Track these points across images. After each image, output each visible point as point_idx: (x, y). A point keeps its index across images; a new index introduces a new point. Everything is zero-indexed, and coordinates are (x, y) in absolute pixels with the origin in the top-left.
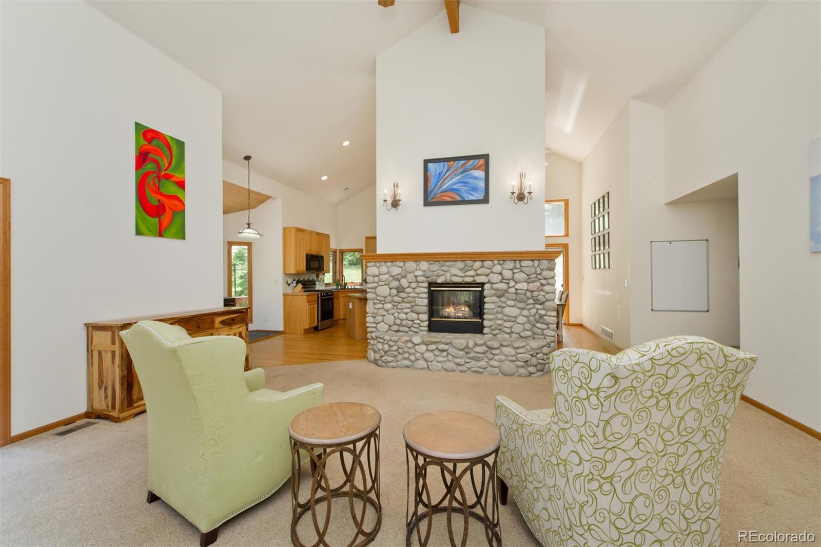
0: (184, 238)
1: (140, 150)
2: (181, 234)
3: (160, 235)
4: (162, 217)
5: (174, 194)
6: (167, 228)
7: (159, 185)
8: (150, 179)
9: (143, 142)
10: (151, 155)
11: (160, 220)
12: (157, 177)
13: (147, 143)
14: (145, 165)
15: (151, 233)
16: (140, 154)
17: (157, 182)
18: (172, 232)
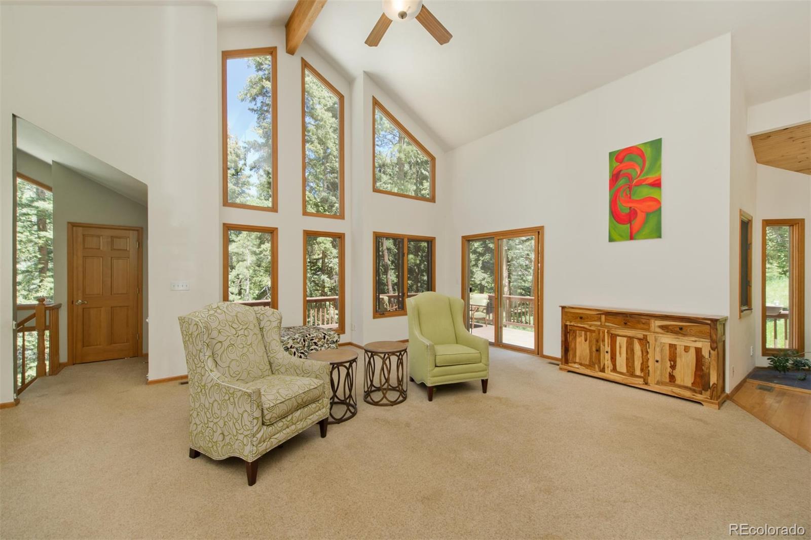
0: (660, 237)
1: (613, 172)
2: (657, 233)
3: (632, 238)
4: (633, 222)
5: (648, 196)
6: (638, 231)
7: (630, 194)
8: (621, 194)
9: (615, 164)
10: (623, 172)
11: (631, 225)
12: (629, 188)
13: (619, 164)
14: (618, 182)
15: (623, 238)
16: (613, 176)
17: (628, 193)
18: (644, 233)
